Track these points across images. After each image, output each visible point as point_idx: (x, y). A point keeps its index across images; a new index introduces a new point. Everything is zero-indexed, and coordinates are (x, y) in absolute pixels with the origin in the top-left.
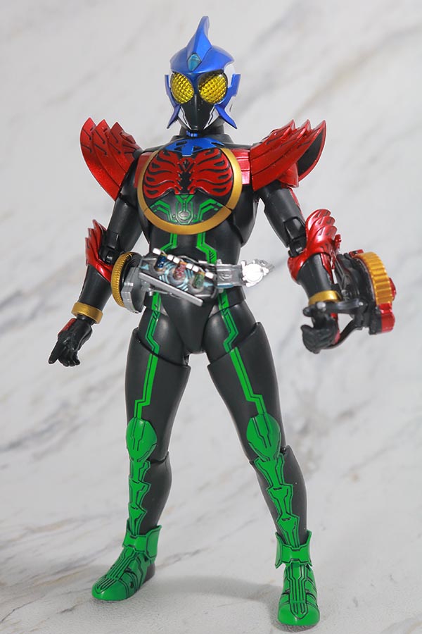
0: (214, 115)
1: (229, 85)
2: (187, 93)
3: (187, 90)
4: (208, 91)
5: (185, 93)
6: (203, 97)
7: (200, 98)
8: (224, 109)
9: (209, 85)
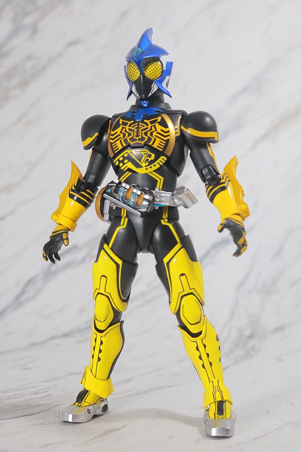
0: (155, 88)
1: (164, 68)
2: (136, 74)
3: (136, 72)
4: (150, 72)
5: (135, 74)
6: (146, 76)
7: (144, 77)
8: (162, 83)
9: (150, 68)
